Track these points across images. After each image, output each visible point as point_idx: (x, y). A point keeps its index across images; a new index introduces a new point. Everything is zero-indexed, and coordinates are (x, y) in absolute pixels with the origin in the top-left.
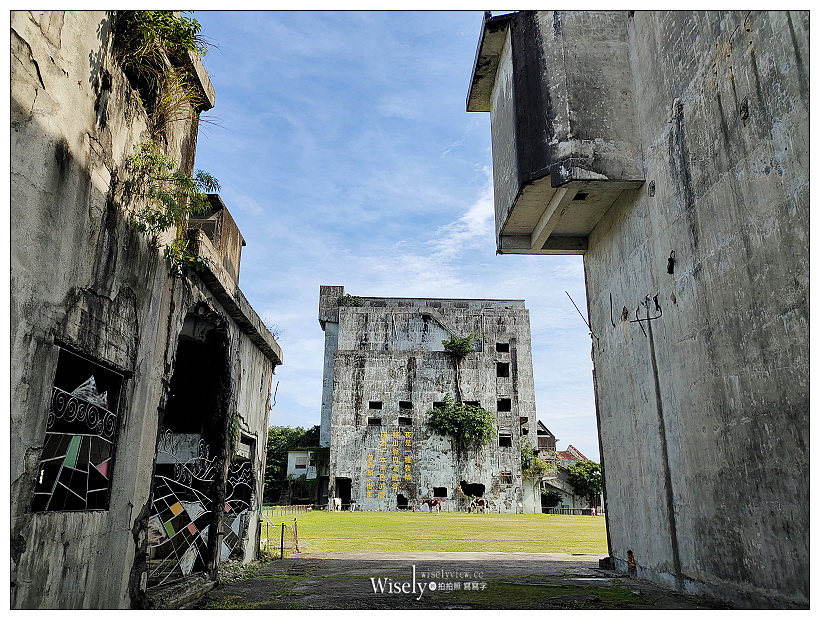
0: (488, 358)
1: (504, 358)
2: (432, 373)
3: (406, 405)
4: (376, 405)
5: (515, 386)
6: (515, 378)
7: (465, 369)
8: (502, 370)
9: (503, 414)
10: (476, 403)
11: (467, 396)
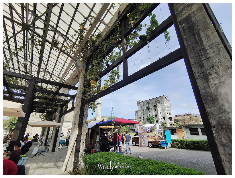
0: (153, 108)
1: (155, 108)
2: (146, 112)
3: (143, 117)
4: (140, 118)
5: (157, 112)
6: (157, 111)
7: (150, 111)
8: (155, 110)
9: (156, 117)
10: (152, 116)
11: (151, 115)
